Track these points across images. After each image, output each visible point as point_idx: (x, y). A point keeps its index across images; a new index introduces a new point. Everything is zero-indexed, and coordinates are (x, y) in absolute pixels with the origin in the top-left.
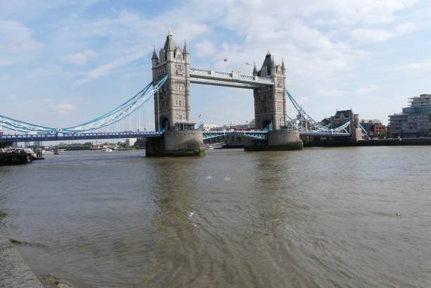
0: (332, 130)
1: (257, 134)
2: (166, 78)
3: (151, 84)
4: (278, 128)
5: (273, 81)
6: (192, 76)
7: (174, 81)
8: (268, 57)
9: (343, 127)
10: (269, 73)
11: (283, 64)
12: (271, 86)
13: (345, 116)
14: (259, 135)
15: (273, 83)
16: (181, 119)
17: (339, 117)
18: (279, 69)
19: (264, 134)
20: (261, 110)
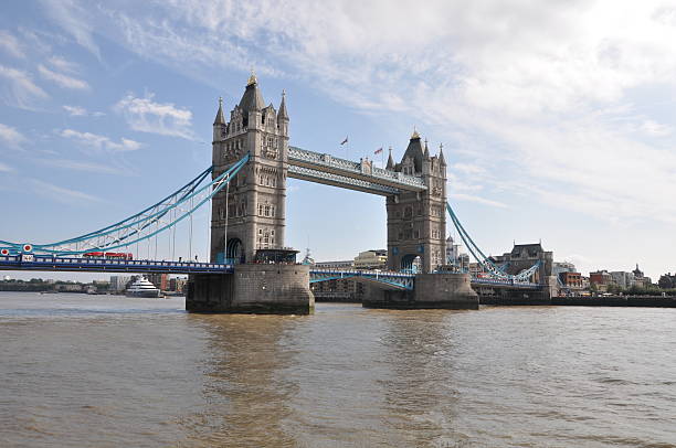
0: (514, 277)
1: (396, 277)
2: (245, 159)
3: (208, 171)
4: (432, 269)
5: (425, 182)
6: (292, 161)
7: (259, 167)
8: (415, 141)
9: (525, 274)
10: (418, 169)
11: (441, 155)
12: (423, 193)
13: (530, 254)
14: (398, 280)
15: (426, 188)
16: (267, 241)
17: (519, 255)
18: (435, 164)
19: (408, 279)
20: (401, 235)
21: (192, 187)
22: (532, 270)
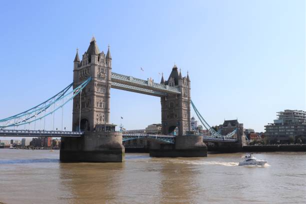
0: (225, 137)
1: (166, 138)
2: (90, 79)
3: (71, 85)
4: (184, 134)
5: (180, 90)
6: (113, 80)
7: (97, 83)
8: (175, 69)
9: (230, 135)
10: (176, 83)
11: (188, 76)
12: (179, 95)
13: (232, 125)
14: (167, 139)
15: (180, 93)
16: (101, 120)
17: (227, 126)
18: (185, 81)
19: (172, 138)
20: (168, 116)
21: (63, 93)
22: (234, 133)
